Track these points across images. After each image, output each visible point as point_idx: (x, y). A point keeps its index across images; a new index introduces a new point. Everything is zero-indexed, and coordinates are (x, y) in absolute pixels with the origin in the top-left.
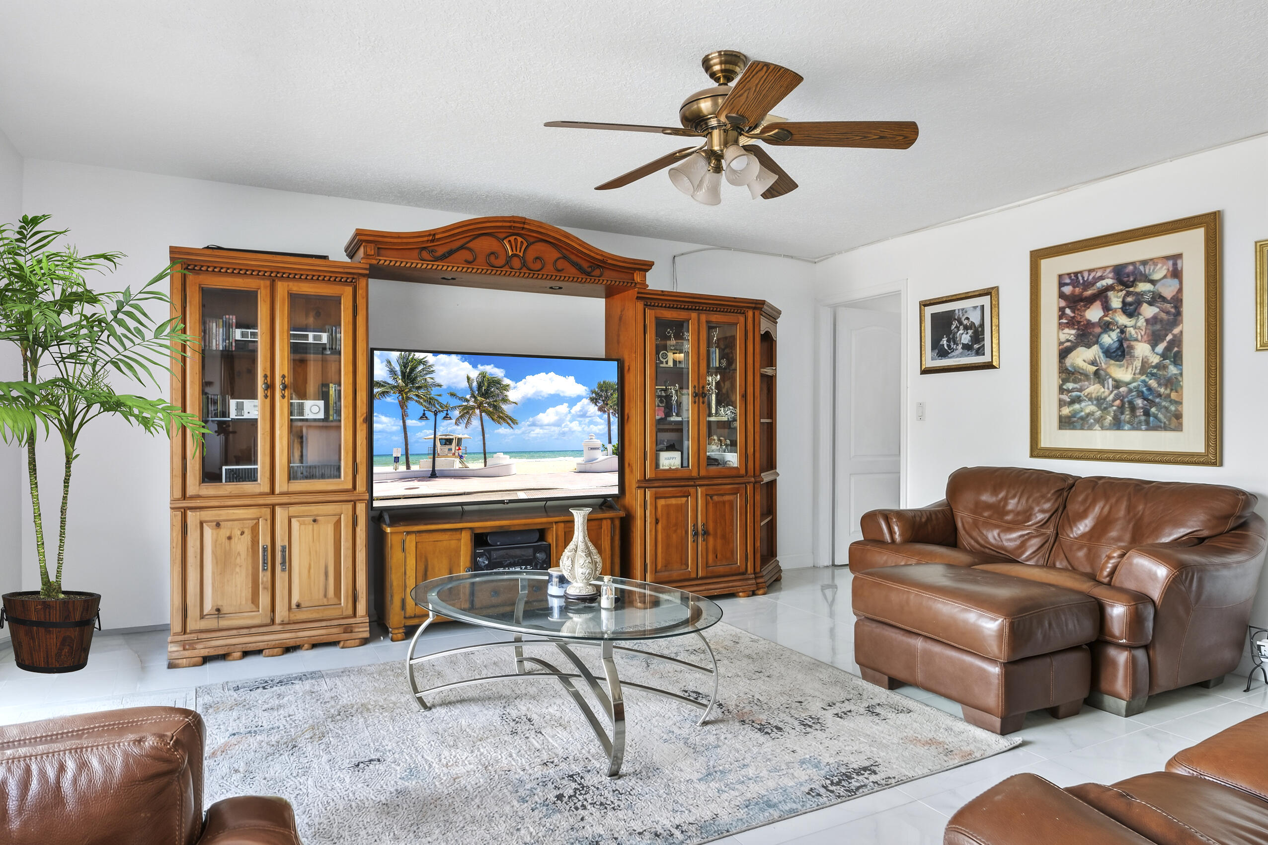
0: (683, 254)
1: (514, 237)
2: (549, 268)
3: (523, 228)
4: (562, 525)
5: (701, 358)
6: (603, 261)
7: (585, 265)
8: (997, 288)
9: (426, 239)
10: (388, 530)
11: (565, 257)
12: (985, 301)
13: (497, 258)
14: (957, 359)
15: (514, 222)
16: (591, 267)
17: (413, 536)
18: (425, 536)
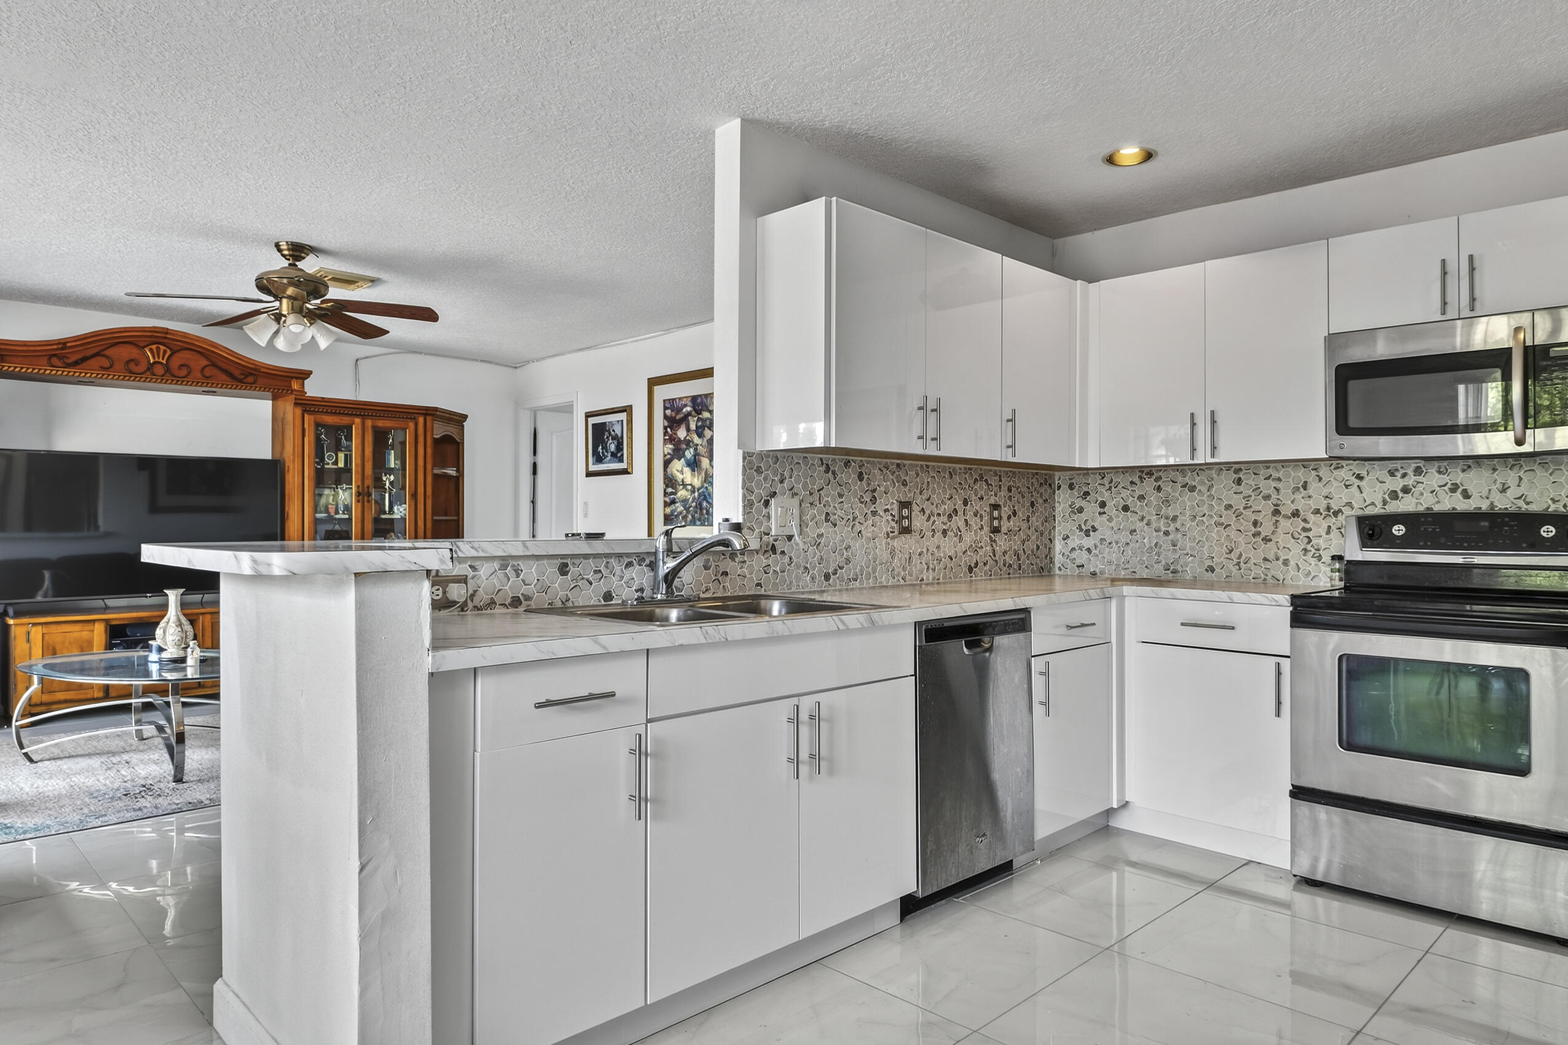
0: (366, 358)
1: (156, 345)
2: (197, 374)
3: (166, 338)
4: (209, 616)
5: (366, 459)
6: (255, 370)
7: (236, 373)
8: (631, 407)
9: (55, 347)
10: (11, 622)
11: (214, 365)
12: (623, 416)
13: (136, 365)
14: (608, 465)
15: (155, 332)
16: (243, 374)
17: (40, 628)
18: (54, 629)
